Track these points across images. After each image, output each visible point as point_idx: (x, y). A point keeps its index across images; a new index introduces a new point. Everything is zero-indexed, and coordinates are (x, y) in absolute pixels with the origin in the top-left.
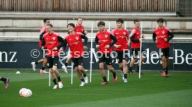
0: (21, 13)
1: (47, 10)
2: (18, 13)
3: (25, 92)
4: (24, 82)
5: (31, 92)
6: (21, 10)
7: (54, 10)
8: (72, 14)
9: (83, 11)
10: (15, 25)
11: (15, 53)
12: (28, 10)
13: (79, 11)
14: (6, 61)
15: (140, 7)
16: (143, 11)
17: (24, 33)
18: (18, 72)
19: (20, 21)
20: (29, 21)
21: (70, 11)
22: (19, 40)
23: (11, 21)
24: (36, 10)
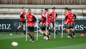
0: (12, 5)
1: (25, 4)
2: (11, 5)
3: (15, 44)
4: (14, 39)
5: (17, 44)
6: (13, 4)
7: (29, 4)
8: (37, 6)
9: (43, 4)
10: (9, 11)
11: (10, 25)
12: (16, 4)
13: (41, 4)
14: (5, 29)
15: (70, 2)
16: (72, 4)
17: (14, 15)
18: (11, 34)
19: (12, 9)
20: (16, 9)
21: (36, 4)
22: (12, 19)
23: (8, 9)
24: (20, 4)
